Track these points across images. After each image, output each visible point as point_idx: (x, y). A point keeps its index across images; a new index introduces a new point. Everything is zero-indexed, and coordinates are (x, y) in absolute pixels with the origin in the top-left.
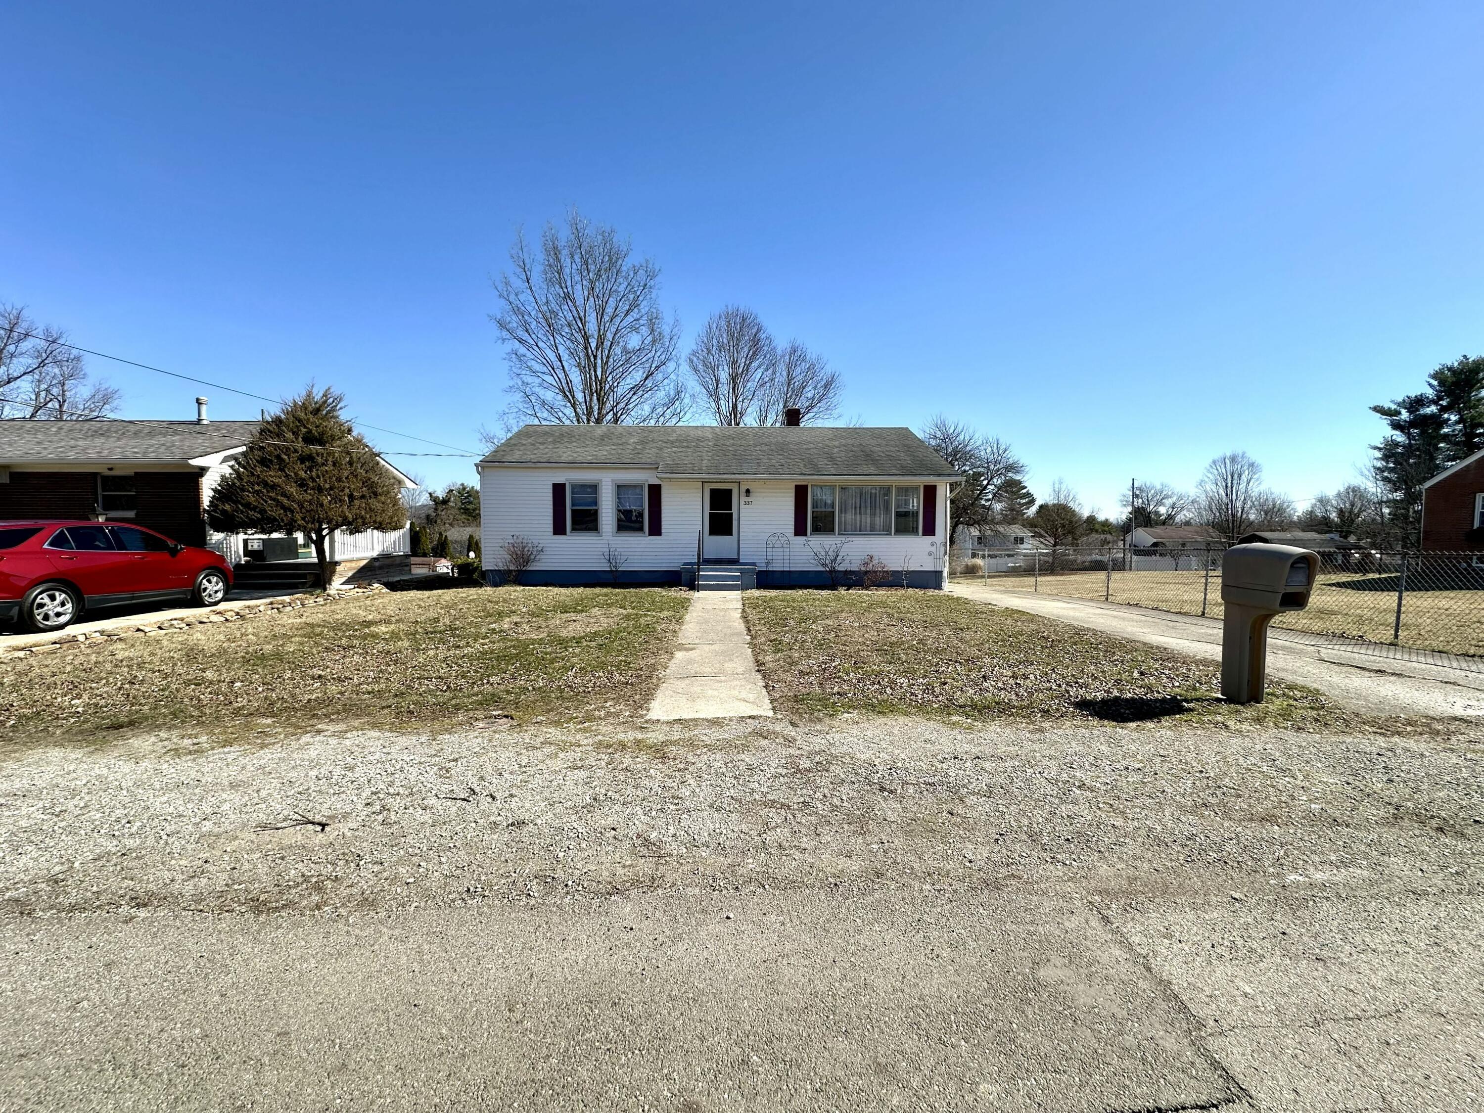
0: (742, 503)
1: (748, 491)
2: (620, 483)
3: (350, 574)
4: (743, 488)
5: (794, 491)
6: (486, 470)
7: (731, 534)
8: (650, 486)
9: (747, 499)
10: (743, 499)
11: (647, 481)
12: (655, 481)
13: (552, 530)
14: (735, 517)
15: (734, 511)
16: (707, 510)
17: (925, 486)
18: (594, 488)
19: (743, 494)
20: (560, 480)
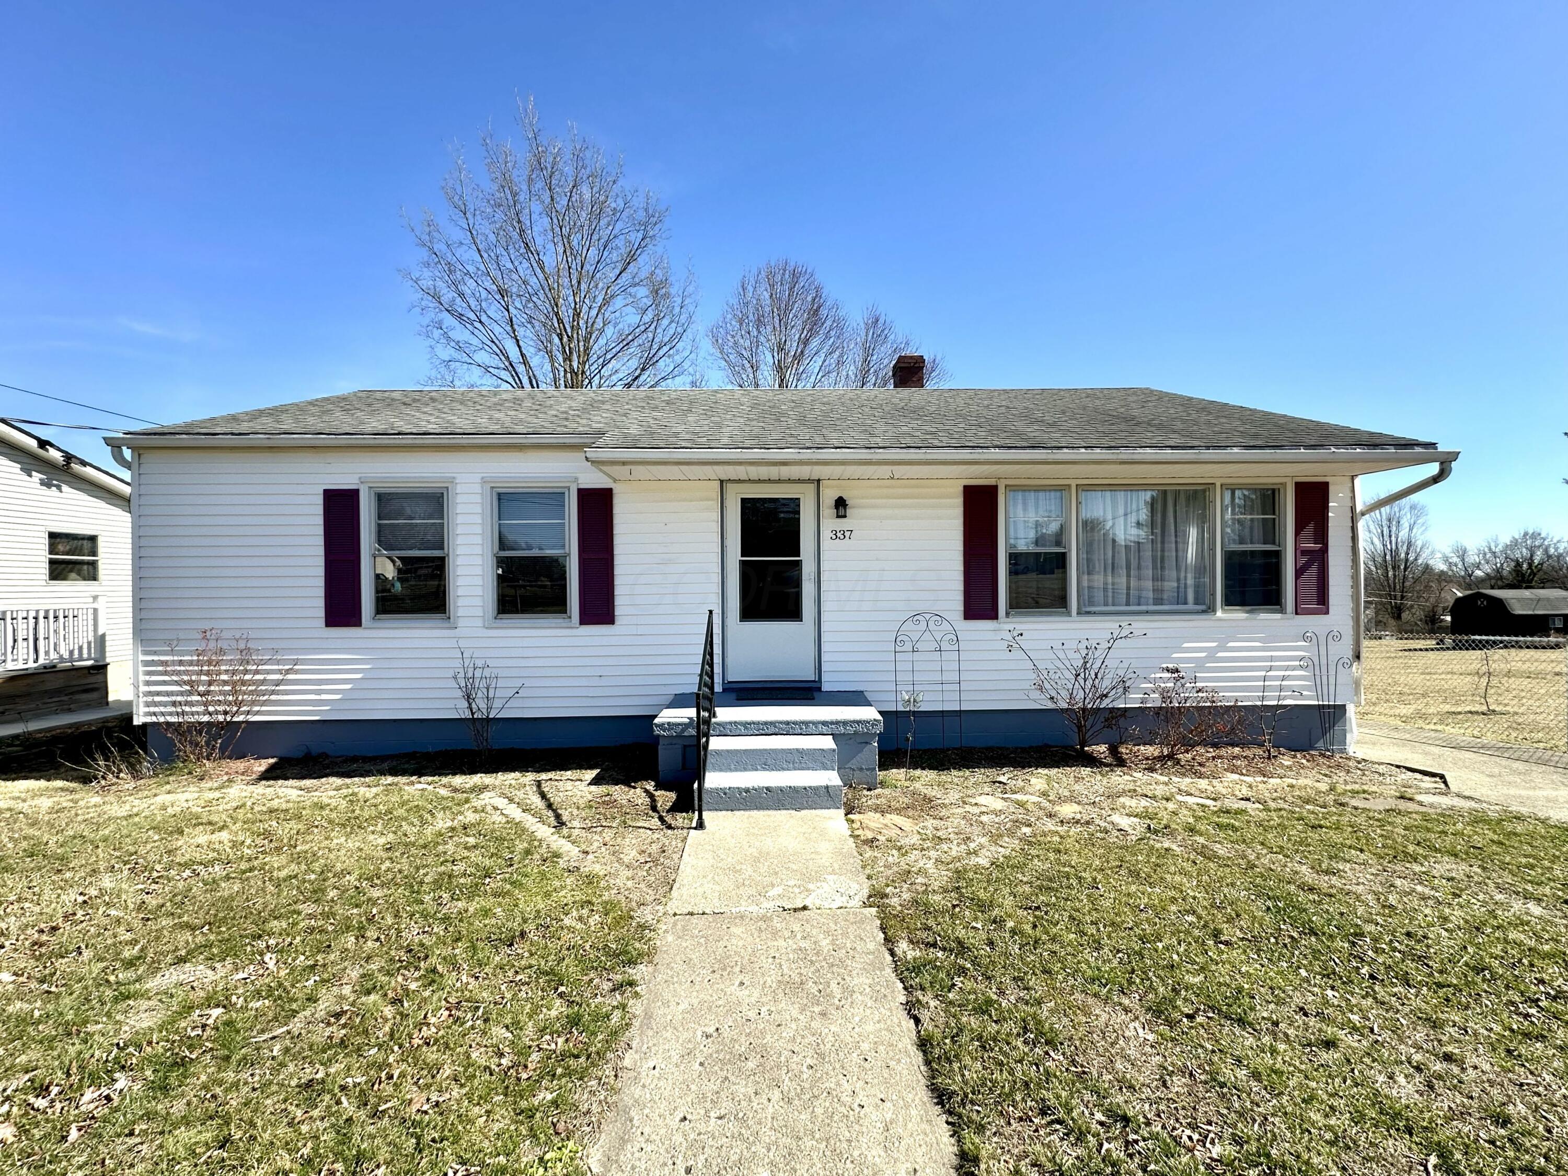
0: (826, 534)
1: (841, 504)
2: (507, 486)
4: (829, 496)
5: (959, 501)
6: (147, 457)
7: (799, 618)
8: (584, 495)
9: (840, 525)
10: (830, 523)
11: (576, 479)
12: (594, 480)
13: (322, 613)
14: (808, 570)
15: (806, 554)
16: (735, 555)
17: (1298, 485)
18: (436, 503)
19: (828, 510)
20: (343, 480)
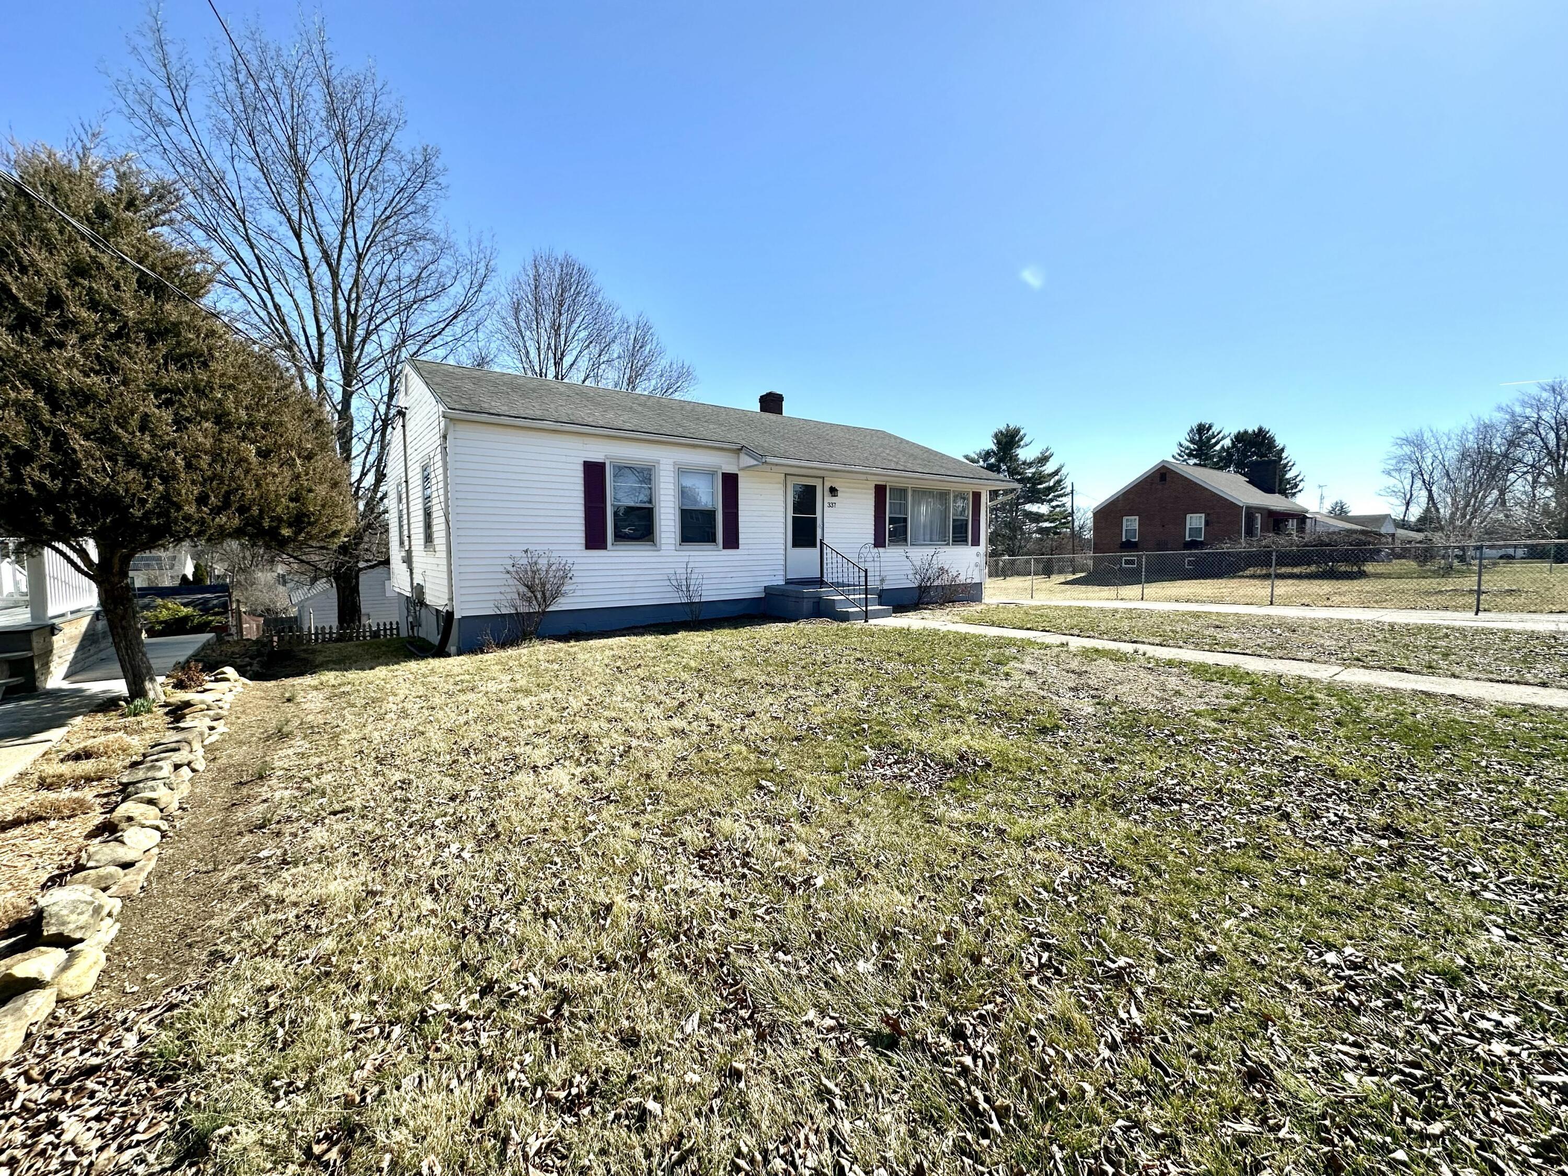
0: (826, 505)
2: (684, 467)
5: (873, 491)
6: (459, 426)
7: (815, 545)
8: (724, 476)
9: (834, 500)
10: (828, 499)
11: (721, 467)
12: (731, 469)
13: (583, 541)
14: (819, 522)
15: (818, 515)
16: (790, 514)
17: (973, 492)
18: (646, 475)
20: (596, 456)
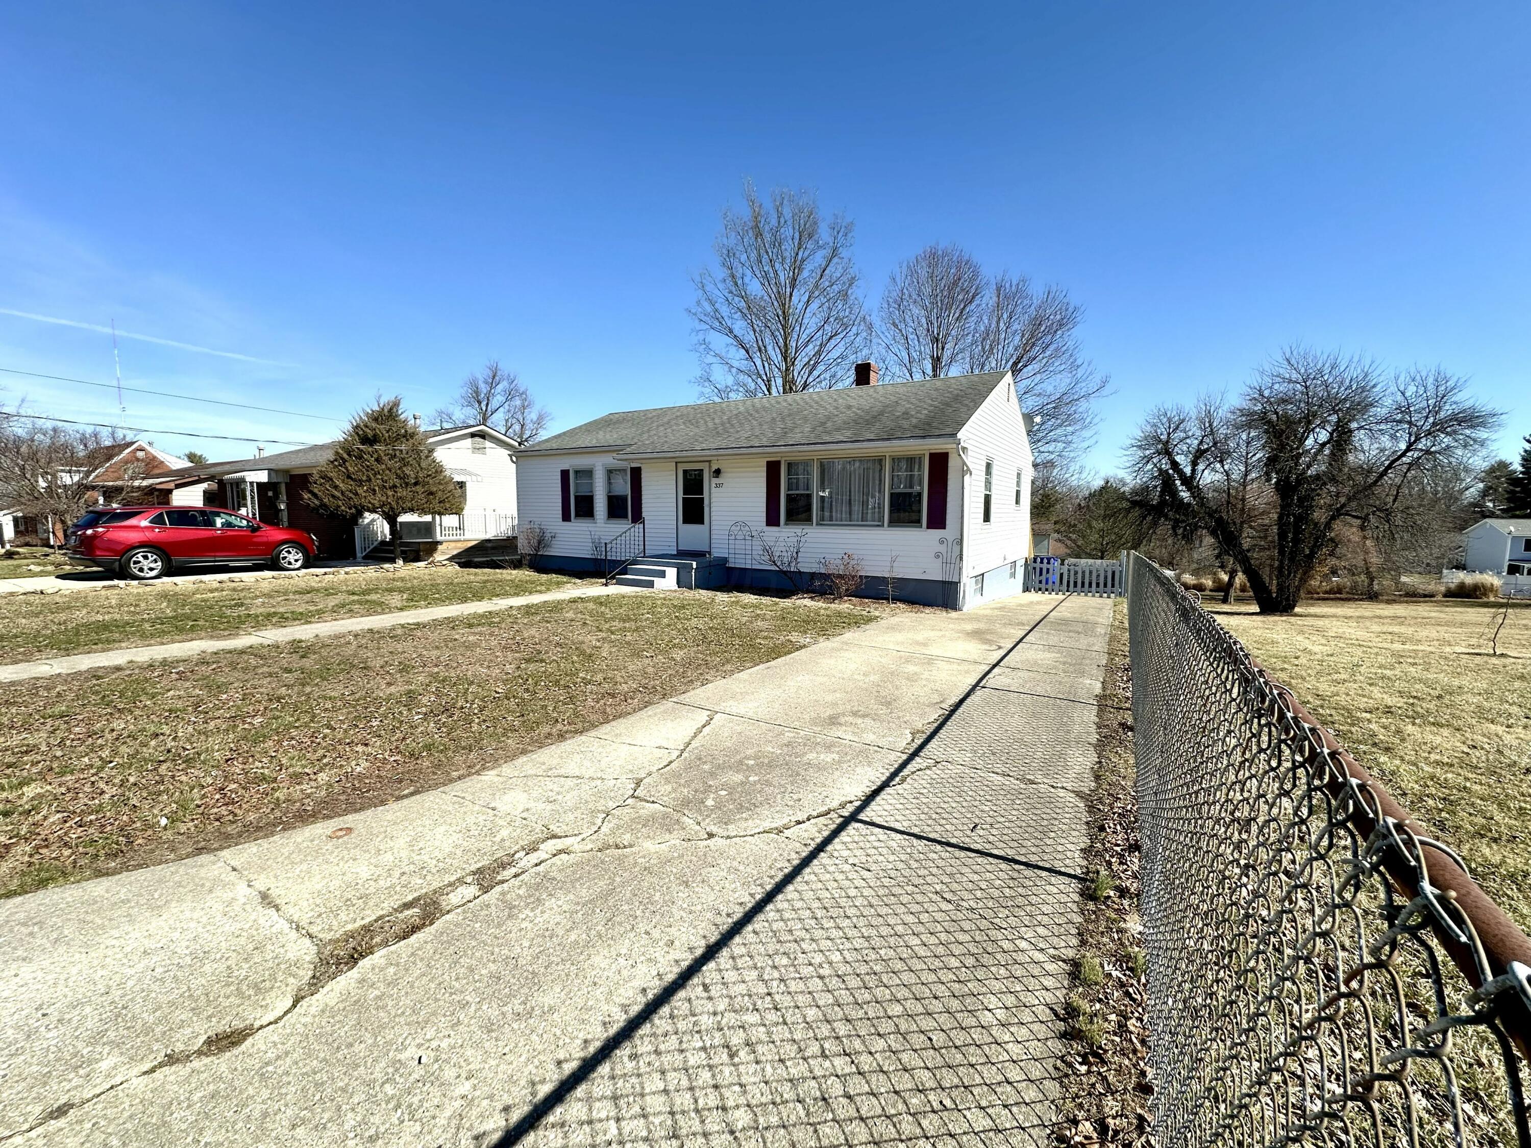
0: (712, 486)
1: (718, 472)
3: (455, 552)
4: (714, 468)
5: (765, 468)
6: (519, 459)
7: (702, 522)
8: (632, 469)
9: (717, 481)
10: (714, 481)
13: (561, 516)
14: (706, 502)
15: (706, 495)
16: (681, 495)
17: (931, 455)
18: (588, 473)
19: (713, 474)
20: (565, 467)
